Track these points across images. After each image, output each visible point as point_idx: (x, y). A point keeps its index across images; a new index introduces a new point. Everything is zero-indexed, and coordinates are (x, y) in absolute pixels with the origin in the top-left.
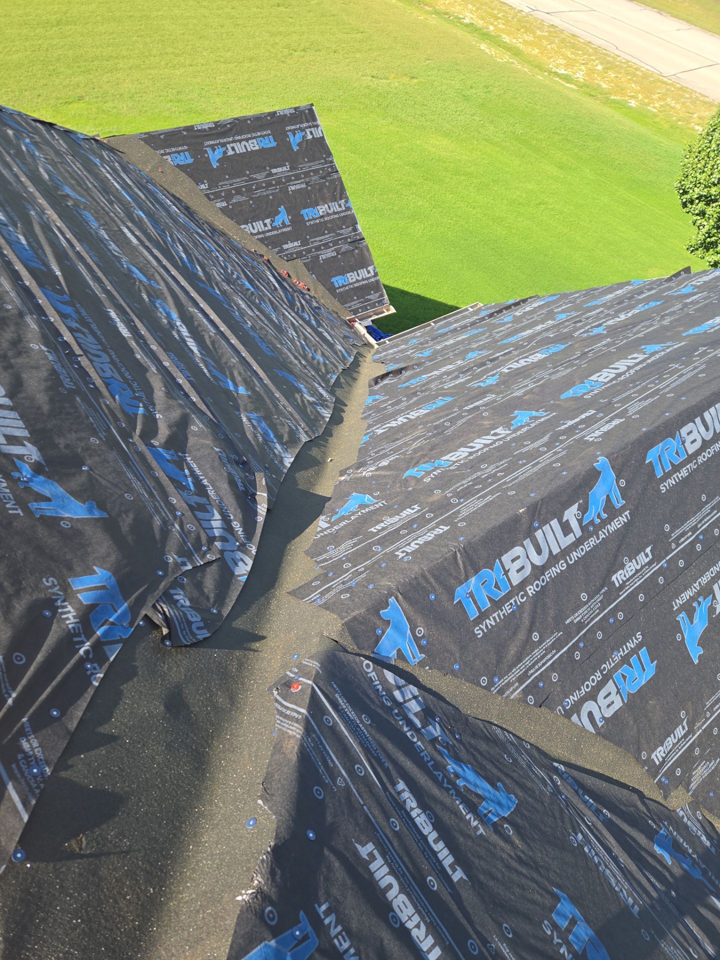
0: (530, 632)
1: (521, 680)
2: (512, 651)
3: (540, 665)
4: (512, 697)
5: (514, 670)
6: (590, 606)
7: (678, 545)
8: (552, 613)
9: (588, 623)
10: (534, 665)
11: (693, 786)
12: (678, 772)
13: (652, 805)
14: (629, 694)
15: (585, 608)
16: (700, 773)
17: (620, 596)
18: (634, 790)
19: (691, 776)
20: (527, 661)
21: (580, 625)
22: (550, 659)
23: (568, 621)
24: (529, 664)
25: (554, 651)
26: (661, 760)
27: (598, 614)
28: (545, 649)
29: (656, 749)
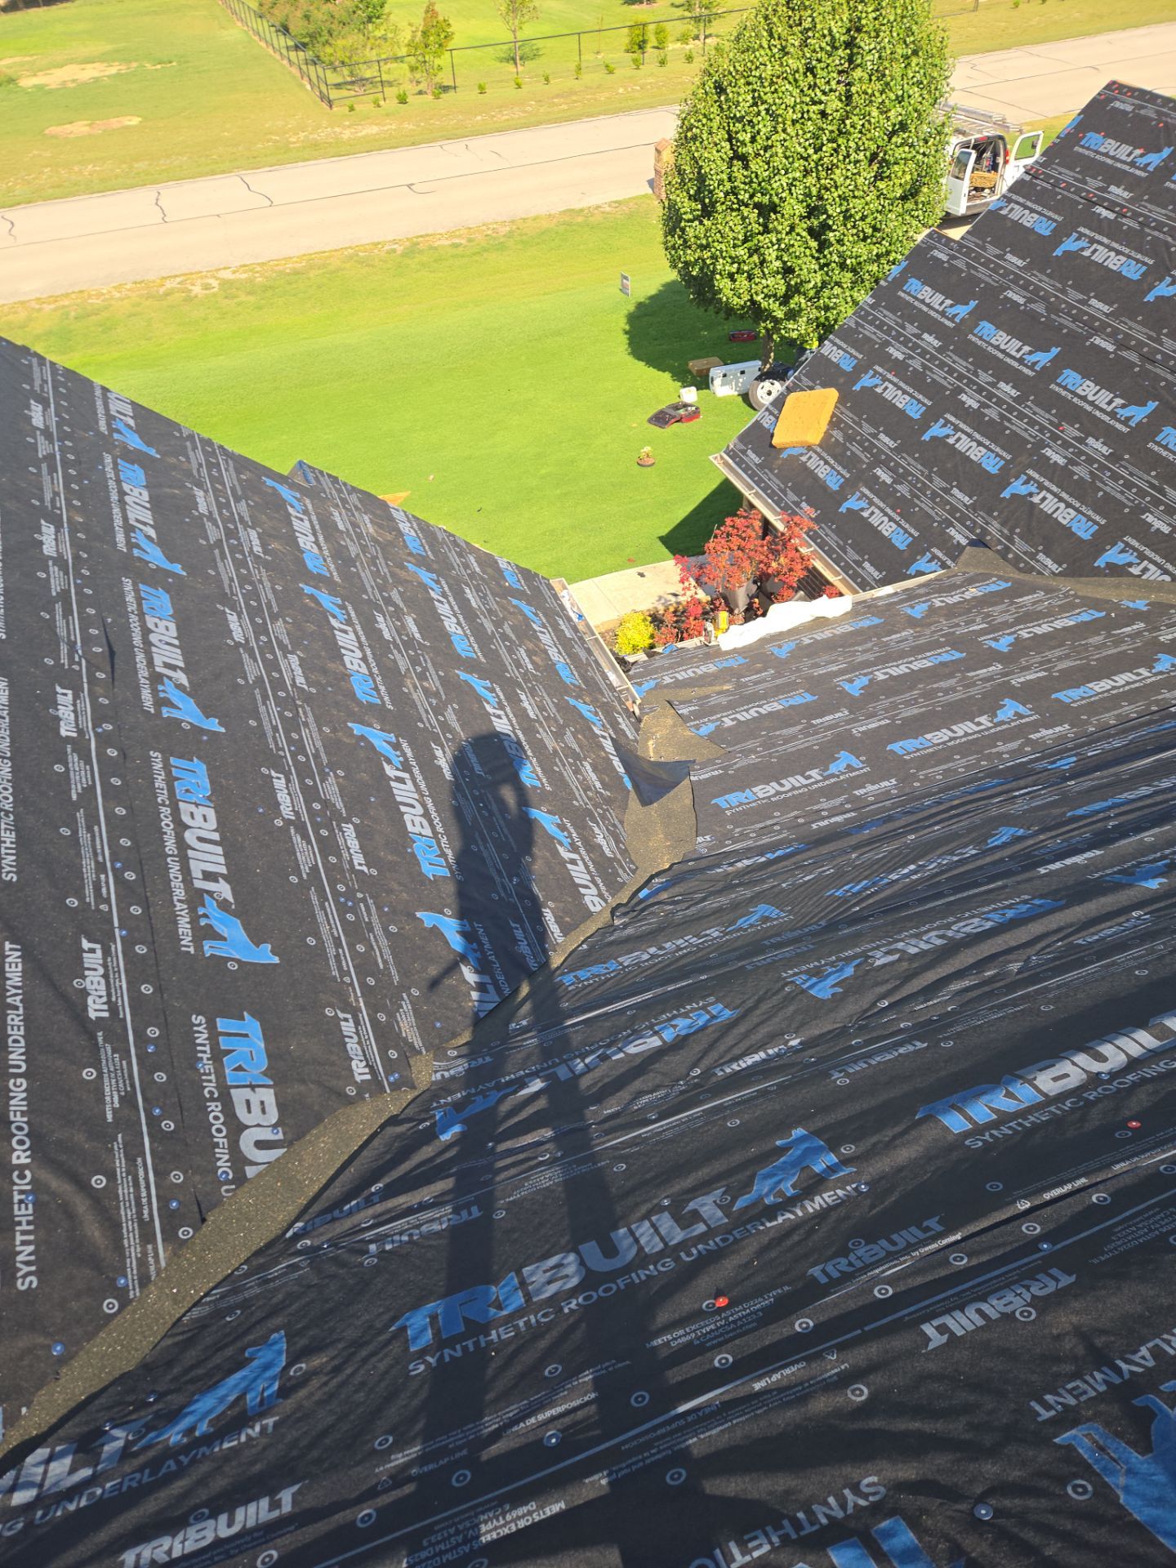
0: (84, 1187)
1: (147, 1236)
2: (94, 1232)
3: (144, 1194)
4: (163, 1264)
5: (126, 1242)
6: (109, 1071)
7: (108, 901)
8: (80, 1137)
9: (133, 1085)
10: (139, 1205)
11: (418, 1043)
12: (393, 1054)
13: (410, 1112)
14: (265, 1073)
15: (106, 1080)
16: (407, 1026)
17: (124, 1019)
18: (383, 1127)
19: (405, 1040)
20: (127, 1214)
21: (128, 1100)
22: (146, 1173)
23: (109, 1117)
24: (131, 1213)
25: (139, 1160)
26: (367, 1070)
27: (130, 1064)
28: (128, 1174)
29: (351, 1071)
